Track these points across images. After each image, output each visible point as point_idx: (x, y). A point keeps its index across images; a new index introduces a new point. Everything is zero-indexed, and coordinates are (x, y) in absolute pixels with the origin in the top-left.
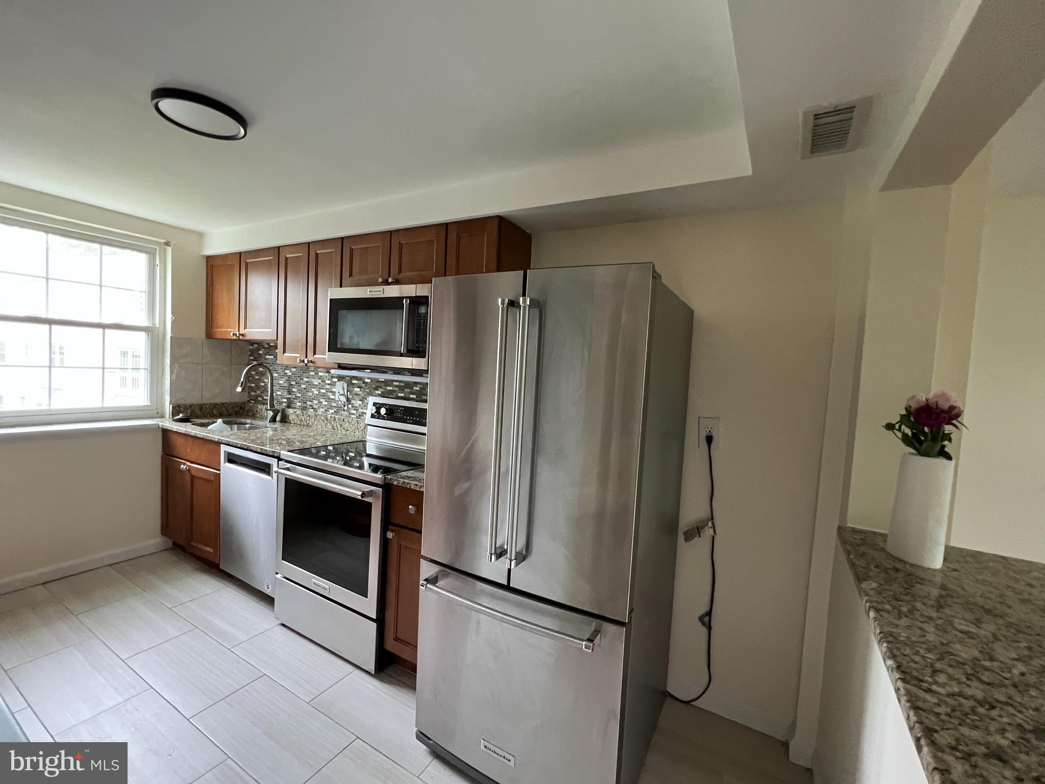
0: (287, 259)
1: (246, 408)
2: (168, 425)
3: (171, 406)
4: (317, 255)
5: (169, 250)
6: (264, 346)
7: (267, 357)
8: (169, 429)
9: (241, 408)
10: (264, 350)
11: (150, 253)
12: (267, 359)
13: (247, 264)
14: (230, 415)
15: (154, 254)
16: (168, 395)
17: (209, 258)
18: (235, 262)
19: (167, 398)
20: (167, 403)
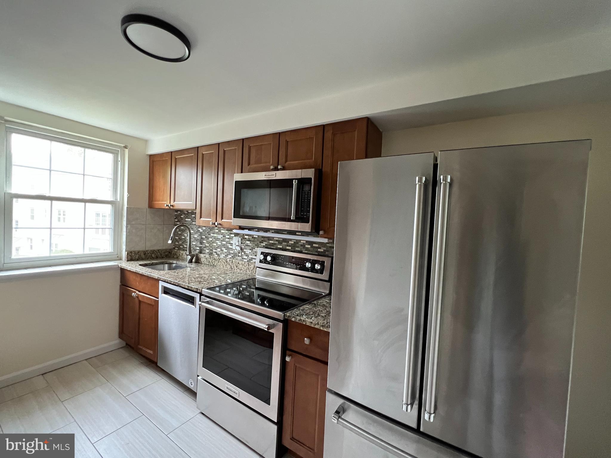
0: (203, 154)
1: (173, 253)
2: (124, 266)
3: (126, 252)
4: (224, 151)
5: (127, 151)
6: (184, 212)
7: (186, 220)
8: (125, 268)
9: (169, 253)
10: (184, 215)
11: (115, 153)
12: (186, 221)
13: (176, 159)
14: (163, 257)
15: (117, 154)
16: (124, 245)
17: (151, 156)
18: (168, 158)
19: (124, 247)
20: (124, 250)
